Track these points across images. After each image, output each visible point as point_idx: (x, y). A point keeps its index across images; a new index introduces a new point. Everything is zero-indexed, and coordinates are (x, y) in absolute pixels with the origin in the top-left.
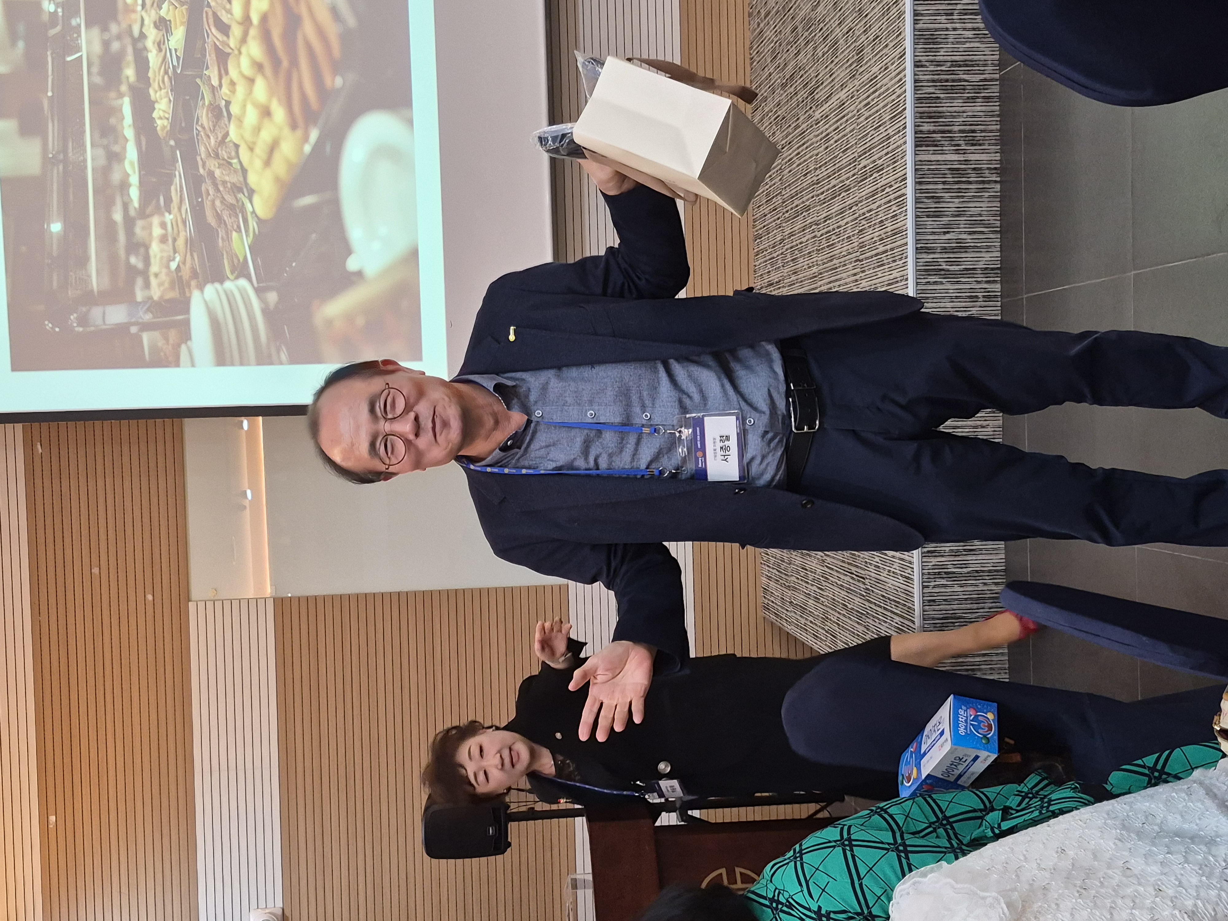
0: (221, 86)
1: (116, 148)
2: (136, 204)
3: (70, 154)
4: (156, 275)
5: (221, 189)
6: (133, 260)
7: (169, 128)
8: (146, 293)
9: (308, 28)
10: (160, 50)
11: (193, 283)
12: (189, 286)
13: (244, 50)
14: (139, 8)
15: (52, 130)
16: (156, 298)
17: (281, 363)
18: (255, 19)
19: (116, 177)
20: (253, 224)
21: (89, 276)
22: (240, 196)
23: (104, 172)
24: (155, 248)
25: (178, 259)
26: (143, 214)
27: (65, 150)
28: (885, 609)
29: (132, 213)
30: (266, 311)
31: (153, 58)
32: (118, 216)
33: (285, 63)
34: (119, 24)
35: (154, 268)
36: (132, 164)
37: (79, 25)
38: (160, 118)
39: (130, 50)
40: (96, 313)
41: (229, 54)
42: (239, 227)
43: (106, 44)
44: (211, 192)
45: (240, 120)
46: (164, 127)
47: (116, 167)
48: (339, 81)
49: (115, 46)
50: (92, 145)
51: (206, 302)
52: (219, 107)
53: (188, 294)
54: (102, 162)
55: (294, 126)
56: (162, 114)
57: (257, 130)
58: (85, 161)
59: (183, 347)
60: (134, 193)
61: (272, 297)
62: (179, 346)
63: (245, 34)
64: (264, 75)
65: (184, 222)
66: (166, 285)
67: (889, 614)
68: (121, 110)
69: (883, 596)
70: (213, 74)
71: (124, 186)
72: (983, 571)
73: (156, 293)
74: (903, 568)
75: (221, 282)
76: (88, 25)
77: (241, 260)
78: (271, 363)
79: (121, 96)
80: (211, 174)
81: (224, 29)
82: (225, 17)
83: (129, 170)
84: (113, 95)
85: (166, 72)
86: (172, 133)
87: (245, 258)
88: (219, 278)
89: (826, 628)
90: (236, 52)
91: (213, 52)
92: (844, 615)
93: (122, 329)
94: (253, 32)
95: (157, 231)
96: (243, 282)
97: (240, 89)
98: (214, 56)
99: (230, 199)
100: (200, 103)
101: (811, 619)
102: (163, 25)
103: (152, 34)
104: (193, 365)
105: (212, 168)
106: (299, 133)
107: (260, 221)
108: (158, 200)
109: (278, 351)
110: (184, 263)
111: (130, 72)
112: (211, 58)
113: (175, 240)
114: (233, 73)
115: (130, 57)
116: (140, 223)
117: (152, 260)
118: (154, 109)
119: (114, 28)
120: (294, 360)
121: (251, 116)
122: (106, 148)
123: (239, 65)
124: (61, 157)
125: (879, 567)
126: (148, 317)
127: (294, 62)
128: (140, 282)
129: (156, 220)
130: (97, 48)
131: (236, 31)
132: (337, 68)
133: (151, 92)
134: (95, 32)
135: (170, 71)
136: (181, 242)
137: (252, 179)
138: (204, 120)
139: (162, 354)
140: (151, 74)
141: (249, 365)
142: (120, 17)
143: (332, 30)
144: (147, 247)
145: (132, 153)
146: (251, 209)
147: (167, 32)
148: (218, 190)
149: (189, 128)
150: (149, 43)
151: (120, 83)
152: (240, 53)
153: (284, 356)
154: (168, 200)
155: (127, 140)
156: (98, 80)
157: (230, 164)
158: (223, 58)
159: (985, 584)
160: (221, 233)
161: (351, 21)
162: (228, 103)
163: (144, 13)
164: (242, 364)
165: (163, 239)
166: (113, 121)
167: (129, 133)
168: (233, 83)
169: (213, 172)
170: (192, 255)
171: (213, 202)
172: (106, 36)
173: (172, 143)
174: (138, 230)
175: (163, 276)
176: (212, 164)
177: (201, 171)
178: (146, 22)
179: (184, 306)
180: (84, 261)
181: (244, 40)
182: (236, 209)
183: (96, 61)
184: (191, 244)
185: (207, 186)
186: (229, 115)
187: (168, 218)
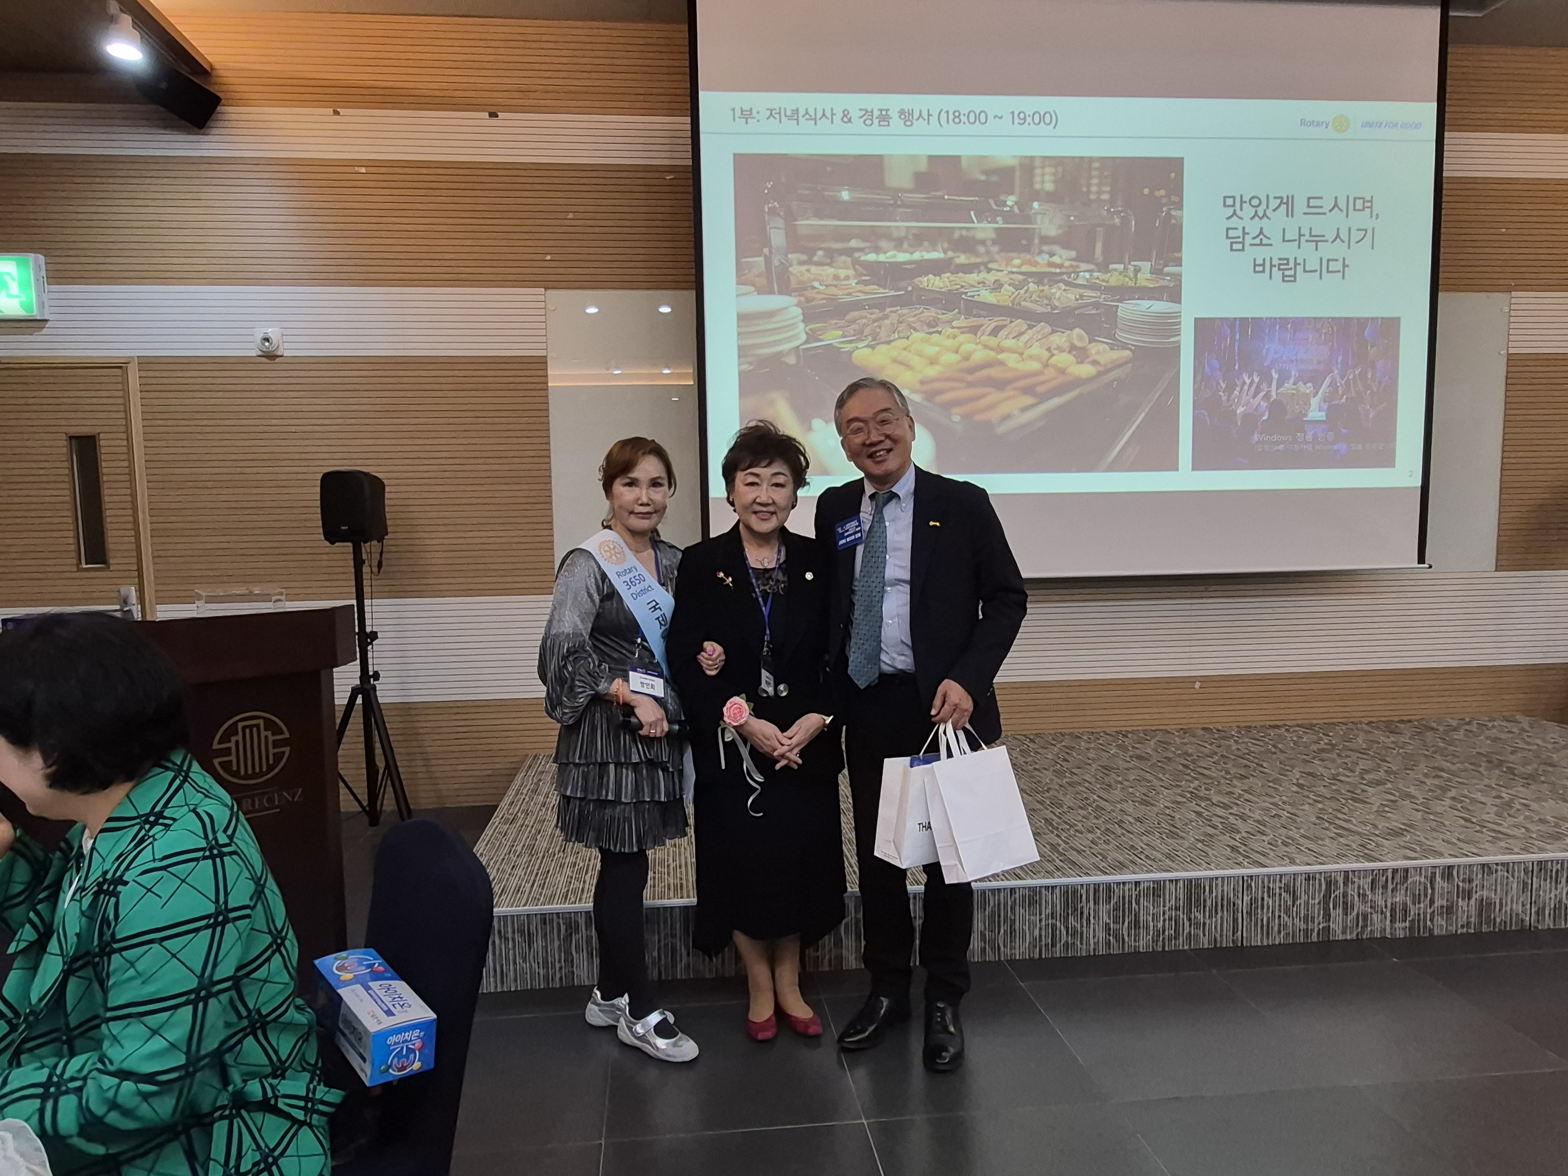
0: (953, 328)
1: (905, 245)
2: (863, 258)
3: (901, 210)
4: (808, 271)
5: (875, 324)
6: (820, 253)
7: (921, 286)
8: (795, 262)
9: (995, 396)
10: (979, 283)
11: (802, 299)
12: (799, 296)
13: (979, 347)
14: (1009, 269)
15: (918, 197)
16: (790, 269)
17: (739, 365)
18: (1002, 356)
19: (884, 244)
20: (847, 347)
21: (807, 219)
22: (870, 338)
23: (887, 235)
24: (830, 270)
25: (821, 287)
26: (856, 262)
27: (903, 206)
28: (537, 874)
29: (856, 255)
30: (780, 354)
31: (973, 277)
32: (853, 243)
33: (969, 378)
34: (998, 253)
35: (814, 269)
36: (894, 256)
37: (997, 223)
38: (928, 280)
39: (978, 260)
40: (780, 223)
41: (976, 335)
42: (845, 337)
43: (983, 242)
44: (873, 316)
45: (927, 341)
46: (921, 283)
47: (892, 244)
48: (956, 418)
49: (981, 249)
50: (907, 227)
51: (786, 308)
52: (937, 325)
53: (793, 294)
54: (895, 234)
55: (922, 382)
56: (932, 282)
57: (920, 354)
58: (896, 221)
59: (753, 289)
60: (872, 257)
61: (792, 360)
62: (753, 285)
63: (991, 349)
64: (959, 362)
65: (849, 294)
66: (801, 278)
67: (532, 878)
68: (935, 250)
69: (548, 872)
70: (962, 322)
71: (877, 250)
72: (572, 967)
73: (795, 269)
74: (575, 892)
75: (803, 321)
76: (997, 230)
77: (820, 337)
78: (739, 357)
79: (945, 251)
80: (886, 317)
81: (995, 332)
82: (1003, 333)
83: (889, 254)
84: (946, 245)
85: (962, 287)
86: (916, 288)
87: (822, 340)
88: (806, 320)
89: (519, 814)
90: (978, 341)
91: (978, 323)
92: (530, 832)
93: (767, 242)
94: (992, 354)
95: (843, 273)
96: (804, 337)
97: (950, 343)
98: (975, 324)
99: (867, 331)
100: (939, 312)
101: (527, 799)
102: (997, 286)
103: (991, 278)
104: (738, 295)
105: (890, 319)
106: (918, 386)
107: (850, 353)
108: (865, 275)
109: (750, 363)
110: (818, 293)
111: (962, 259)
112: (973, 321)
113: (836, 286)
114: (962, 338)
115: (973, 260)
116: (849, 260)
117: (821, 268)
118: (935, 276)
119: (995, 249)
120: (742, 375)
121: (931, 350)
122: (906, 238)
123: (969, 342)
124: (899, 203)
125: (574, 866)
126: (776, 263)
127: (971, 385)
128: (804, 257)
129: (851, 272)
130: (980, 235)
131: (993, 341)
132: (966, 417)
133: (948, 275)
134: (993, 235)
135: (962, 290)
136: (834, 291)
137: (883, 348)
138: (927, 314)
139: (746, 272)
140: (960, 274)
141: (738, 339)
142: (1003, 254)
143: (993, 415)
144: (830, 265)
145: (902, 257)
146: (860, 346)
147: (993, 289)
148: (874, 322)
149: (921, 302)
150: (984, 275)
151: (954, 251)
152: (977, 344)
153: (745, 367)
154: (866, 283)
155: (912, 253)
156: (957, 235)
157: (894, 333)
158: (974, 330)
159: (561, 968)
160: (842, 323)
161: (1000, 430)
162: (940, 333)
163: (1005, 272)
164: (739, 334)
165: (836, 277)
166: (926, 244)
167: (917, 256)
168: (955, 337)
169: (887, 318)
170: (824, 299)
171: (866, 318)
172: (989, 243)
173: (910, 288)
174: (843, 258)
175: (807, 275)
176: (894, 318)
177: (889, 310)
178: (999, 273)
179: (785, 289)
180: (819, 215)
181: (986, 347)
182: (860, 335)
183: (971, 234)
184: (832, 299)
185: (877, 314)
186: (931, 333)
187: (853, 282)
